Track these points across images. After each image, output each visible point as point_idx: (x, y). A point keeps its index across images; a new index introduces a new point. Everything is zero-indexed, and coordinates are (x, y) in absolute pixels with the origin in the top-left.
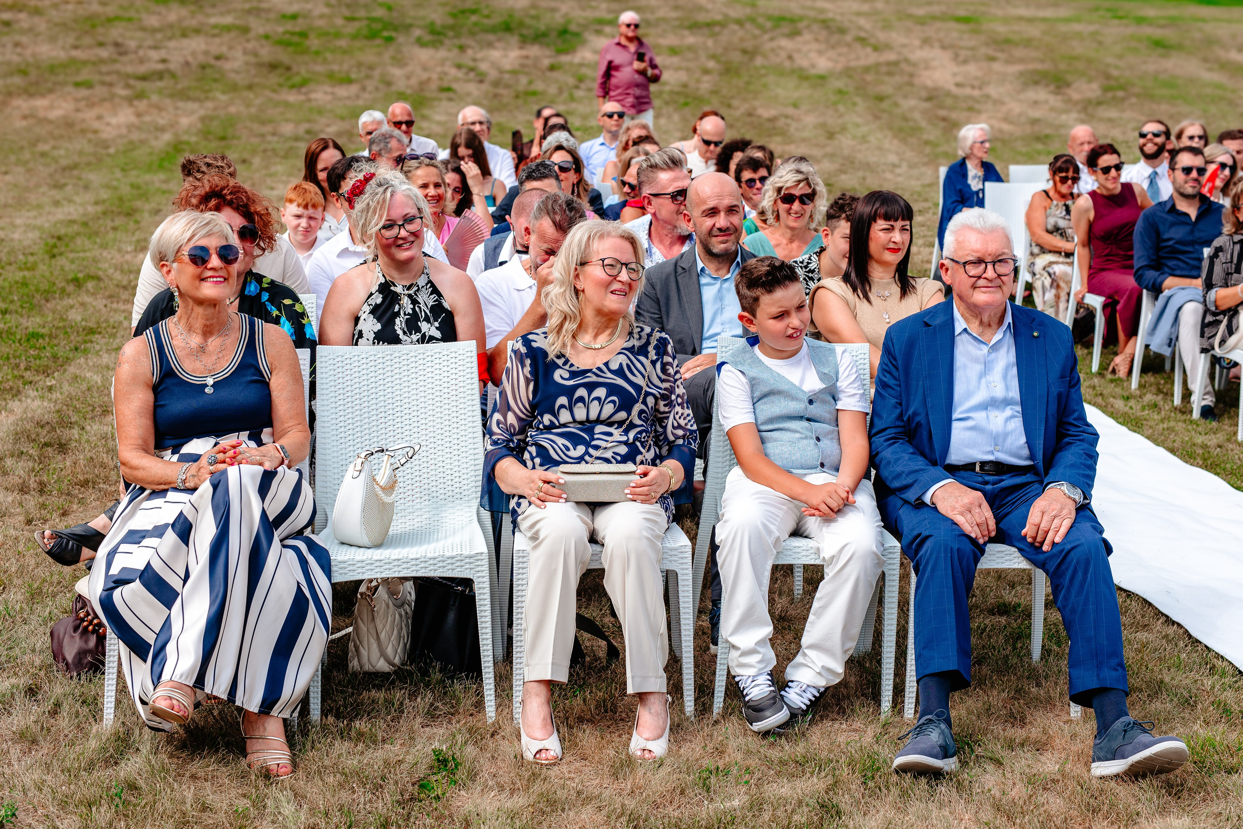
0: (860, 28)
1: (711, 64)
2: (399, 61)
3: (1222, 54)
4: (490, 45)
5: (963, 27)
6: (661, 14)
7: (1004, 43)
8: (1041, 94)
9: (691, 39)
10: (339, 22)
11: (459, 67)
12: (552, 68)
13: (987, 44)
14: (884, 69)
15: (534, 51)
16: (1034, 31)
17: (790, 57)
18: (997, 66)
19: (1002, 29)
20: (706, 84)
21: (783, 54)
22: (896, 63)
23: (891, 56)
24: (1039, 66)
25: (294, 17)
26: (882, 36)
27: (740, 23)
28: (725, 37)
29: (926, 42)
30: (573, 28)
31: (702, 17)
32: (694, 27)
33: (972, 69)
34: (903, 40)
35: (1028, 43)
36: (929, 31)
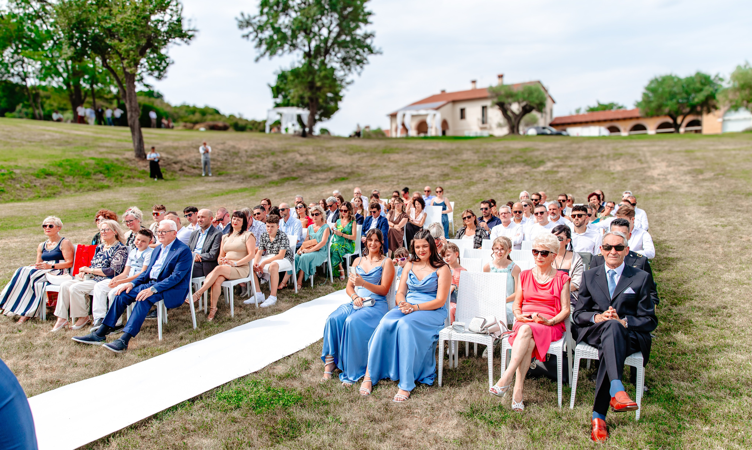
2: (481, 172)
4: (514, 167)
11: (497, 173)
12: (526, 173)
15: (526, 168)
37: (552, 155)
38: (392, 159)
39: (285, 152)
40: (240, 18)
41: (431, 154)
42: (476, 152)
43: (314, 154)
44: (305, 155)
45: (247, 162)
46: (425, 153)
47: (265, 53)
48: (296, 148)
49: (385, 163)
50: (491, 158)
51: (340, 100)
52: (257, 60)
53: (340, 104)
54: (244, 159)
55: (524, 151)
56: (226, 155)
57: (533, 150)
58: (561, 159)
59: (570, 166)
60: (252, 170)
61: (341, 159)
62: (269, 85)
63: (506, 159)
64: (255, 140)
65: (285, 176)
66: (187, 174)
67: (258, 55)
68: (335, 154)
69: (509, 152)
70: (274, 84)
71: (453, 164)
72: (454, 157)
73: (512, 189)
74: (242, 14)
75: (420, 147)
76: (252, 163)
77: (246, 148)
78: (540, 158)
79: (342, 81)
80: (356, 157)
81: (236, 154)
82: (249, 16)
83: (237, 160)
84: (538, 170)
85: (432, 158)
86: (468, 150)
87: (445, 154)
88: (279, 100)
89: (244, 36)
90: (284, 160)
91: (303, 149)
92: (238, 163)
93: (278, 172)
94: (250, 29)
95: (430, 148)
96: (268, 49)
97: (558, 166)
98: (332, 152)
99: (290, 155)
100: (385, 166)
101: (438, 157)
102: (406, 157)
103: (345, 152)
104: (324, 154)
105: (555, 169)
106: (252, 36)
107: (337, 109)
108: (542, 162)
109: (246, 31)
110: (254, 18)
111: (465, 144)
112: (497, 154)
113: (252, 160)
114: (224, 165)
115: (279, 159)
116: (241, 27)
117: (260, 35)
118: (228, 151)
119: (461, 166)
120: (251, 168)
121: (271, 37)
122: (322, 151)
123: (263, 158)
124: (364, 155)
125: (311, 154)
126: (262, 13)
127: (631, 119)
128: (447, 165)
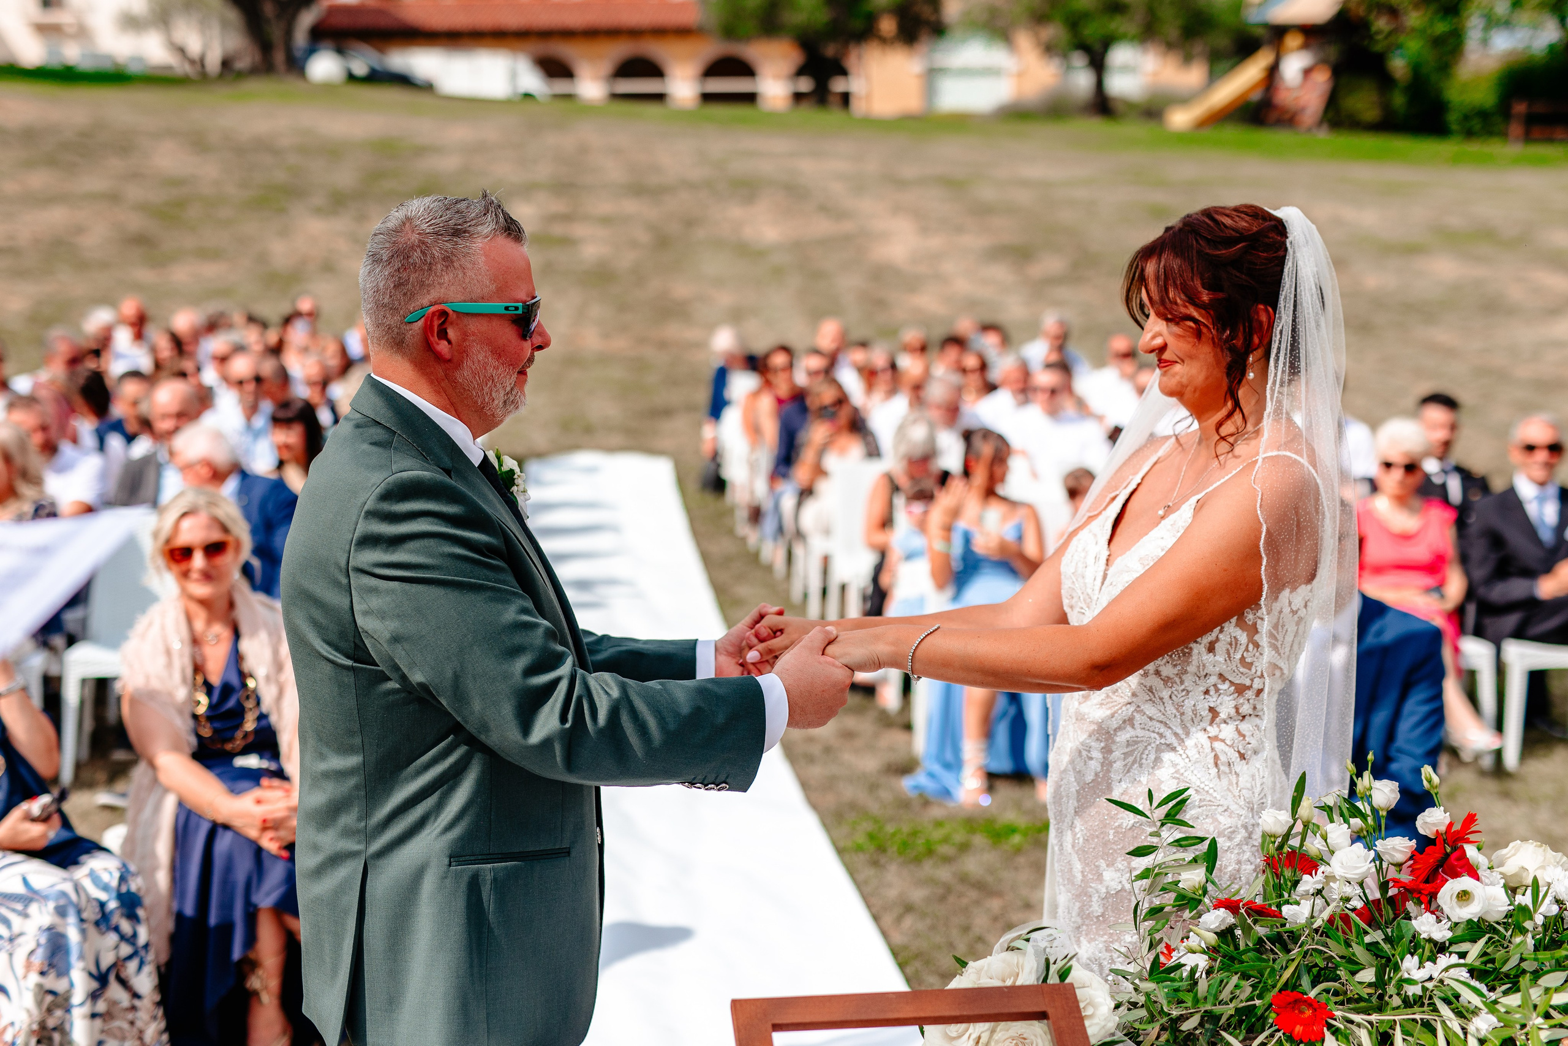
2: (284, 233)
7: (983, 211)
8: (1001, 272)
9: (631, 206)
16: (1023, 197)
19: (987, 193)
20: (626, 260)
22: (849, 236)
23: (847, 227)
24: (1009, 239)
25: (179, 182)
26: (849, 202)
27: (691, 186)
28: (670, 205)
29: (897, 209)
32: (638, 189)
33: (935, 242)
34: (869, 208)
35: (1010, 211)
36: (907, 198)
42: (199, 143)
50: (280, 176)
57: (421, 151)
58: (553, 191)
59: (606, 221)
63: (345, 177)
69: (333, 151)
71: (135, 192)
72: (116, 164)
85: (29, 164)
86: (155, 134)
101: (51, 161)
105: (558, 230)
112: (292, 158)
119: (181, 204)
127: (613, 33)
128: (113, 198)
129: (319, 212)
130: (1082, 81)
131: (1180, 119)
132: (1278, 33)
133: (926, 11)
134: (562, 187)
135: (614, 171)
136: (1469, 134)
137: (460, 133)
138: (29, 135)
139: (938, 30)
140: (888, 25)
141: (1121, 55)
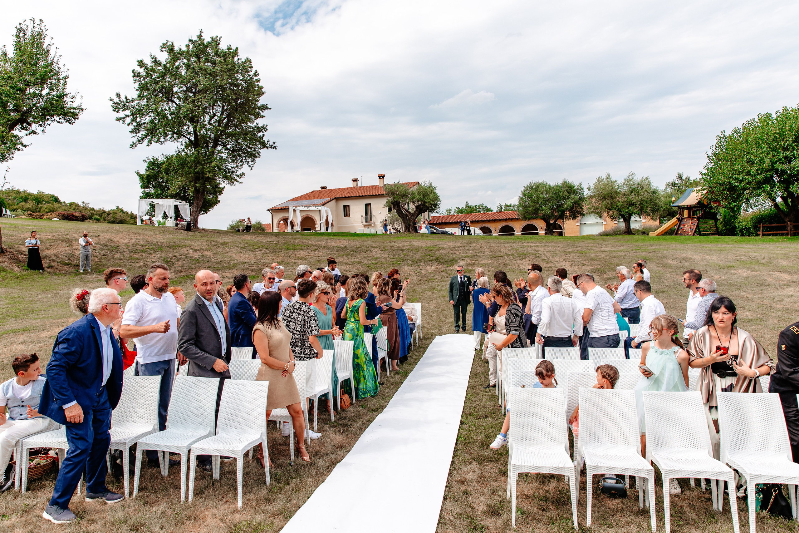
0: (546, 256)
1: (493, 269)
3: (666, 261)
4: (428, 265)
5: (580, 255)
6: (486, 254)
10: (388, 259)
11: (415, 272)
12: (443, 271)
13: (585, 260)
14: (547, 269)
15: (441, 266)
16: (603, 255)
17: (519, 266)
18: (584, 267)
19: (592, 255)
21: (517, 265)
22: (551, 267)
23: (551, 265)
24: (599, 267)
25: (376, 258)
26: (551, 258)
27: (508, 256)
28: (502, 260)
29: (564, 260)
30: (456, 259)
31: (497, 255)
32: (493, 257)
34: (557, 260)
35: (599, 259)
36: (568, 257)
37: (460, 253)
38: (299, 256)
39: (175, 247)
40: (116, 100)
41: (338, 251)
42: (384, 249)
43: (210, 250)
44: (199, 250)
45: (131, 258)
46: (332, 251)
47: (142, 139)
48: (187, 243)
49: (293, 261)
51: (221, 193)
52: (133, 146)
53: (220, 198)
54: (127, 255)
55: (430, 250)
56: (104, 250)
57: (439, 249)
58: (471, 257)
59: (483, 265)
60: (140, 267)
61: (242, 255)
62: (138, 173)
63: (417, 256)
64: (135, 233)
65: (182, 274)
66: (58, 272)
67: (135, 140)
68: (233, 249)
69: (416, 250)
70: (143, 172)
71: (365, 261)
72: (363, 254)
73: (439, 288)
74: (118, 96)
75: (323, 243)
76: (137, 259)
77: (125, 242)
78: (451, 257)
79: (233, 172)
80: (258, 253)
81: (116, 248)
82: (127, 99)
83: (118, 256)
84: (452, 268)
85: (342, 256)
86: (374, 247)
87: (353, 251)
88: (149, 190)
89: (118, 119)
90: (175, 256)
91: (196, 244)
92: (120, 259)
93: (173, 270)
94: (128, 112)
95: (335, 245)
96: (146, 136)
97: (472, 265)
98: (229, 247)
99: (182, 251)
100: (295, 263)
101: (347, 255)
102: (312, 254)
103: (245, 248)
104: (221, 249)
105: (470, 268)
106: (128, 120)
107: (217, 202)
108: (453, 261)
109: (121, 114)
110: (133, 101)
111: (368, 242)
112: (406, 252)
113: (137, 256)
114: (104, 262)
115: (170, 255)
116: (116, 109)
117: (138, 120)
118: (106, 245)
120: (138, 265)
121: (152, 122)
122: (218, 247)
123: (150, 254)
124: (267, 251)
125: (206, 250)
126: (140, 97)
127: (500, 220)
128: (359, 263)
129: (408, 265)
130: (622, 225)
131: (652, 234)
132: (681, 208)
133: (578, 209)
134: (474, 257)
135: (487, 252)
136: (743, 235)
137: (451, 244)
138: (345, 249)
139: (582, 215)
140: (568, 214)
141: (633, 219)
